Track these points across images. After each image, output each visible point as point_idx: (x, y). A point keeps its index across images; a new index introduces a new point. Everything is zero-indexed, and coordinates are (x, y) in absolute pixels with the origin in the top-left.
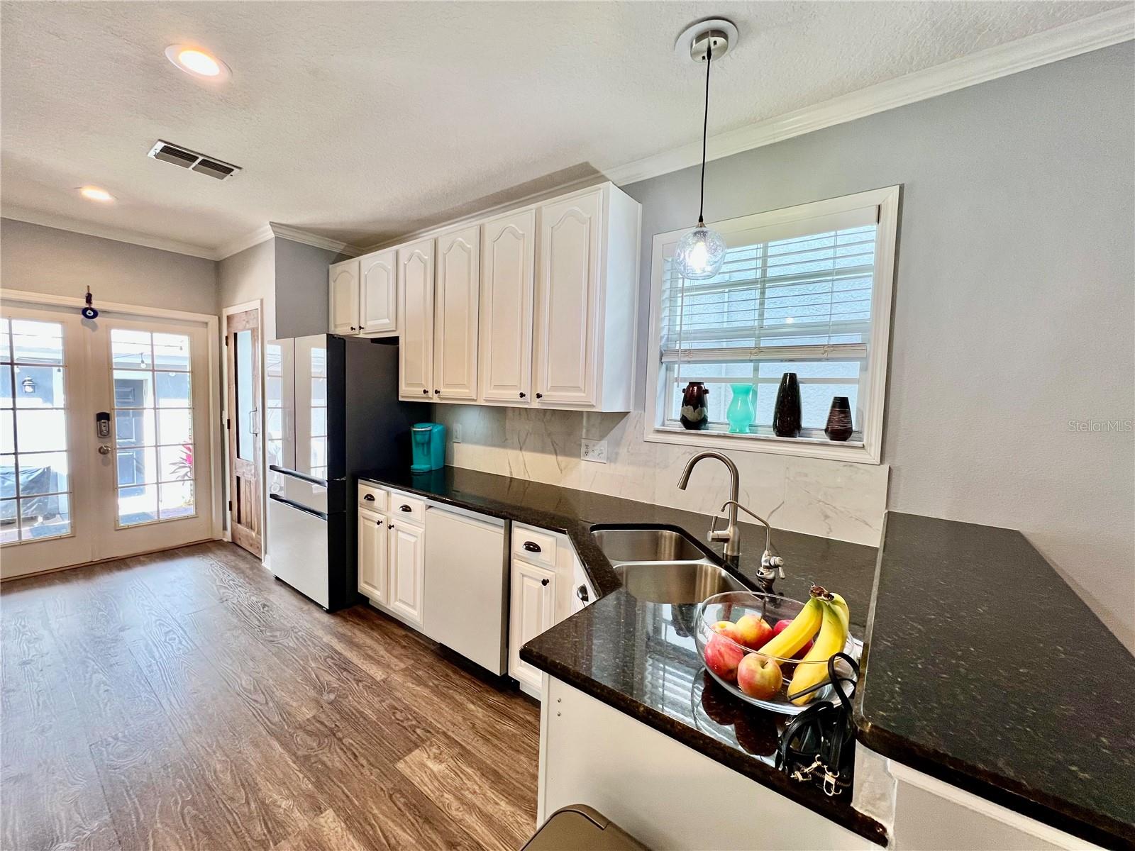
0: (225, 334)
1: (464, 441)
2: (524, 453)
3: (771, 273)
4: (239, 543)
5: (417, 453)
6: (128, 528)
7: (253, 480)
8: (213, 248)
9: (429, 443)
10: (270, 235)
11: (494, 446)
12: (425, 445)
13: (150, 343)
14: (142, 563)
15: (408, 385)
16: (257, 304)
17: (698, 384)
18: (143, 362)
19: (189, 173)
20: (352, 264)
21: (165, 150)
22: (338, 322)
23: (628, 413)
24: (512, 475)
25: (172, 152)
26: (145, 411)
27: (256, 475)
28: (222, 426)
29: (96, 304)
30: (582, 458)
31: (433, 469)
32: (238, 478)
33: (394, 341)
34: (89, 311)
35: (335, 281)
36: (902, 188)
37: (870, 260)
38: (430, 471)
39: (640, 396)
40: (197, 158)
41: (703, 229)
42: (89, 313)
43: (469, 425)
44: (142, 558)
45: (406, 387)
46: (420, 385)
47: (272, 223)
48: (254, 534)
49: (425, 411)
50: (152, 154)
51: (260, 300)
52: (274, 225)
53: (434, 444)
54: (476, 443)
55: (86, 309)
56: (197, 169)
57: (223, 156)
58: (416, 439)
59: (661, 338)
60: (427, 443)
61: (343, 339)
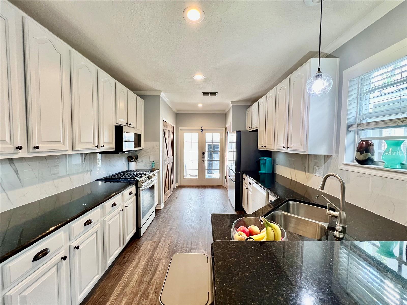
0: (226, 132)
1: (279, 164)
2: (295, 170)
4: (226, 187)
5: (262, 167)
6: (207, 179)
8: (224, 111)
9: (265, 163)
11: (286, 166)
12: (264, 165)
13: (212, 137)
14: (208, 188)
15: (260, 144)
17: (367, 141)
19: (209, 97)
20: (250, 108)
22: (248, 126)
23: (332, 155)
24: (291, 178)
25: (205, 94)
28: (225, 156)
29: (203, 128)
30: (314, 174)
31: (267, 173)
32: (227, 170)
33: (257, 131)
35: (247, 114)
38: (265, 174)
39: (337, 151)
40: (209, 93)
41: (320, 74)
42: (202, 130)
43: (280, 159)
44: (208, 187)
45: (267, 145)
46: (262, 144)
49: (269, 154)
50: (203, 95)
51: (230, 123)
52: (231, 102)
53: (268, 165)
54: (282, 165)
55: (201, 130)
56: (210, 96)
57: (213, 91)
58: (261, 162)
59: (348, 119)
60: (265, 164)
61: (240, 132)
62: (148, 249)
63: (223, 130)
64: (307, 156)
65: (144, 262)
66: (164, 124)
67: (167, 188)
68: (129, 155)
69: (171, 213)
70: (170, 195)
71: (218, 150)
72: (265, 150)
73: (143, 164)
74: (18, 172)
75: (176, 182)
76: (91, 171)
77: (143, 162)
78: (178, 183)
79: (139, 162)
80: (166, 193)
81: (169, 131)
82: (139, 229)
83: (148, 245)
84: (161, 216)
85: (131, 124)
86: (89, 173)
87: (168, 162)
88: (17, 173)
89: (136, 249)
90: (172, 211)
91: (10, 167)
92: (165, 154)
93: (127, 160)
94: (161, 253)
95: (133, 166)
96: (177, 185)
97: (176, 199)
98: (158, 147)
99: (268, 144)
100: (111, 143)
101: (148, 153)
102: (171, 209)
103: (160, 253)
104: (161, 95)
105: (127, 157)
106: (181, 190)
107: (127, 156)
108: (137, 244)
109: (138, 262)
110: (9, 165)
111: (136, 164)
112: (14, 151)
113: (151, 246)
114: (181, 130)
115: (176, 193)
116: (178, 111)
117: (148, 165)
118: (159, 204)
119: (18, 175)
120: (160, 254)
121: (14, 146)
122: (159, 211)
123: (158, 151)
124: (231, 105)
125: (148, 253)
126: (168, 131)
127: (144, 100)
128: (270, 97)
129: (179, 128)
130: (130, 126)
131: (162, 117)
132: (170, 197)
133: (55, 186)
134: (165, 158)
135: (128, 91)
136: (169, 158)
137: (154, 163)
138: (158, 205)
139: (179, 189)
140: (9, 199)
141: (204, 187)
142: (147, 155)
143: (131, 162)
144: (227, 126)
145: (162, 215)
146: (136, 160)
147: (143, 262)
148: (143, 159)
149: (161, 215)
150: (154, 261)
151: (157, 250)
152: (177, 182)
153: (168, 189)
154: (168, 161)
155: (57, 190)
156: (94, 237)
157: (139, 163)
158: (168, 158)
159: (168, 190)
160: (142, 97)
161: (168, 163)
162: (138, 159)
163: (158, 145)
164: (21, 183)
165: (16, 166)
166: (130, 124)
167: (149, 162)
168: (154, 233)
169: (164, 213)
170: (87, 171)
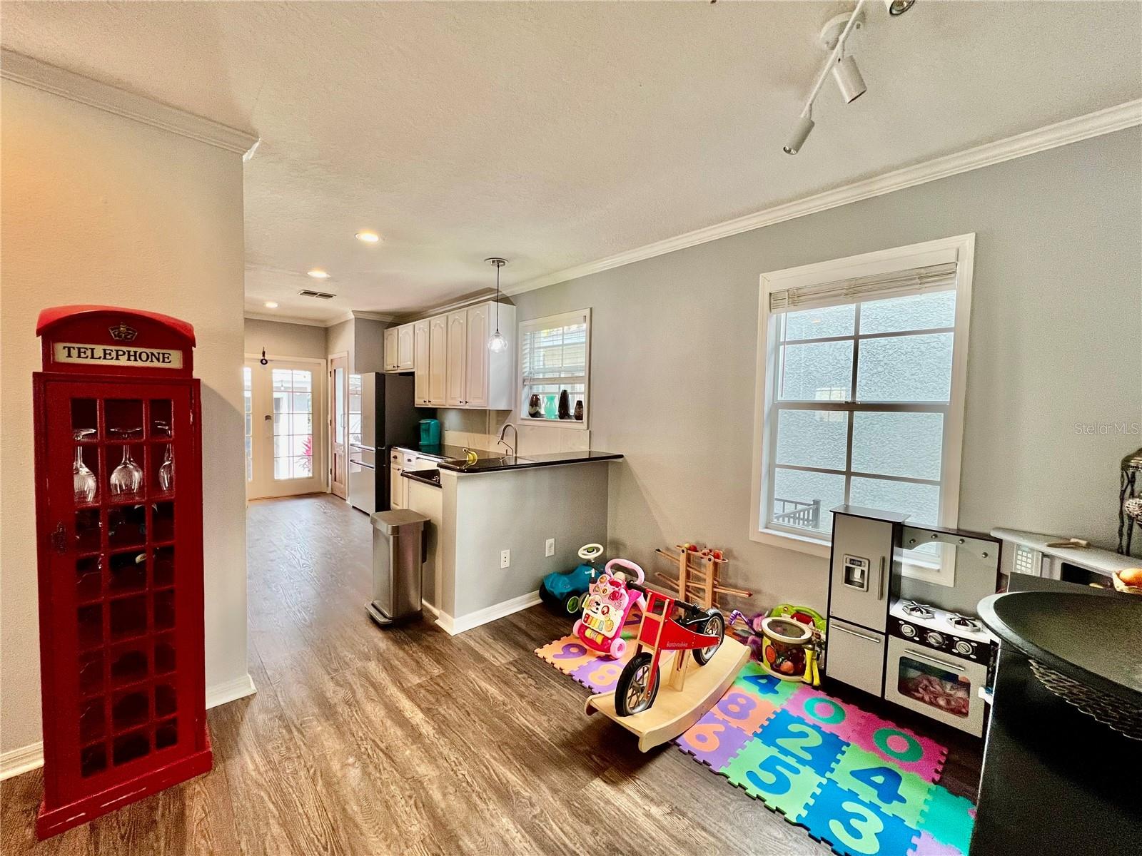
0: (329, 370)
3: (565, 342)
4: (335, 493)
5: (423, 435)
7: (343, 454)
8: (324, 321)
10: (352, 316)
11: (462, 431)
15: (419, 398)
16: (346, 354)
17: (536, 396)
18: (282, 386)
19: (314, 299)
20: (394, 330)
21: (304, 292)
22: (388, 363)
23: (509, 412)
25: (307, 293)
26: (281, 415)
27: (344, 451)
28: (327, 423)
29: (267, 357)
32: (335, 454)
33: (412, 374)
35: (387, 339)
36: (591, 309)
37: (584, 340)
39: (516, 406)
40: (318, 293)
42: (264, 362)
43: (451, 420)
45: (417, 399)
46: (423, 398)
47: (353, 311)
48: (342, 486)
49: (432, 413)
50: (298, 294)
51: (347, 351)
53: (433, 430)
54: (454, 430)
55: (262, 360)
56: (318, 298)
57: (328, 290)
58: (423, 427)
59: (524, 373)
60: (428, 430)
61: (384, 375)
63: (320, 364)
64: (488, 412)
72: (430, 406)
99: (434, 398)
128: (438, 326)
144: (333, 357)
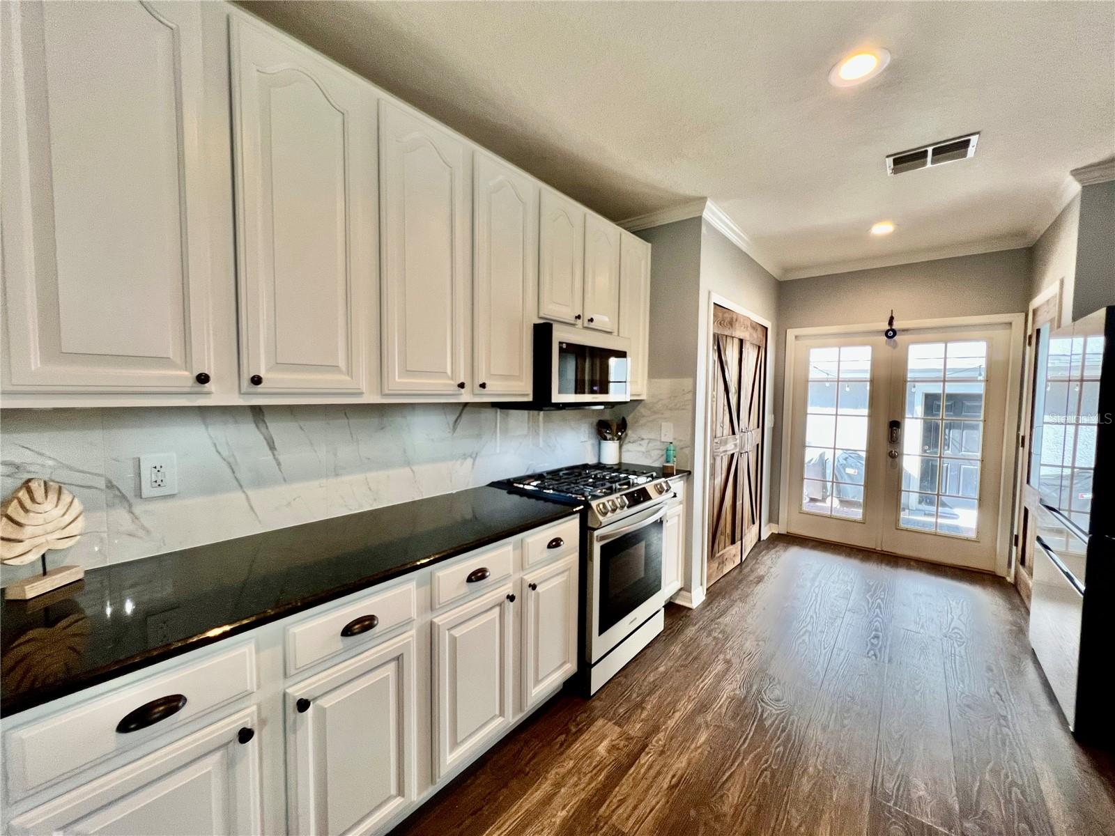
4: (1018, 587)
6: (907, 530)
13: (943, 356)
16: (1056, 289)
21: (896, 162)
29: (897, 325)
34: (891, 332)
40: (926, 151)
42: (891, 334)
47: (1070, 174)
50: (889, 171)
51: (1062, 282)
52: (1076, 173)
55: (888, 331)
56: (933, 162)
57: (949, 133)
62: (598, 758)
63: (1011, 324)
65: (564, 813)
66: (720, 315)
67: (723, 538)
68: (602, 419)
69: (720, 636)
70: (738, 561)
71: (979, 416)
73: (643, 449)
74: (273, 443)
75: (770, 520)
76: (474, 456)
77: (642, 442)
78: (778, 524)
79: (629, 442)
80: (720, 553)
81: (741, 341)
82: (588, 669)
83: (604, 737)
84: (682, 637)
85: (591, 320)
86: (469, 461)
87: (730, 447)
88: (272, 447)
89: (562, 737)
90: (728, 630)
91: (256, 429)
92: (720, 420)
93: (594, 431)
94: (632, 805)
95: (610, 453)
96: (775, 529)
97: (758, 582)
98: (689, 396)
100: (518, 378)
101: (655, 413)
102: (726, 619)
103: (631, 802)
104: (706, 215)
105: (595, 424)
106: (785, 551)
107: (595, 420)
108: (574, 718)
109: (548, 800)
110: (252, 426)
111: (621, 447)
112: (192, 387)
113: (613, 748)
114: (796, 337)
115: (765, 558)
116: (786, 270)
117: (656, 453)
118: (686, 588)
119: (275, 452)
120: (630, 808)
121: (192, 373)
122: (685, 612)
123: (690, 407)
124: (1074, 188)
125: (592, 779)
126: (736, 342)
127: (650, 245)
129: (788, 331)
130: (592, 325)
131: (709, 292)
132: (737, 571)
133: (370, 490)
134: (719, 434)
135: (588, 216)
136: (737, 436)
137: (672, 447)
138: (683, 593)
139: (777, 549)
140: (252, 508)
141: (892, 559)
142: (652, 421)
143: (605, 439)
144: (1036, 302)
145: (691, 631)
146: (620, 434)
147: (563, 809)
148: (644, 433)
149: (685, 632)
150: (597, 826)
151: (624, 780)
152: (773, 518)
153: (728, 541)
154: (733, 446)
155: (375, 500)
156: (384, 675)
157: (630, 444)
158: (734, 433)
159: (731, 547)
160: (643, 234)
161: (732, 452)
162: (629, 432)
163: (691, 388)
164: (280, 470)
165: (269, 428)
166: (589, 320)
167: (659, 443)
168: (638, 697)
169: (697, 626)
170: (465, 457)
